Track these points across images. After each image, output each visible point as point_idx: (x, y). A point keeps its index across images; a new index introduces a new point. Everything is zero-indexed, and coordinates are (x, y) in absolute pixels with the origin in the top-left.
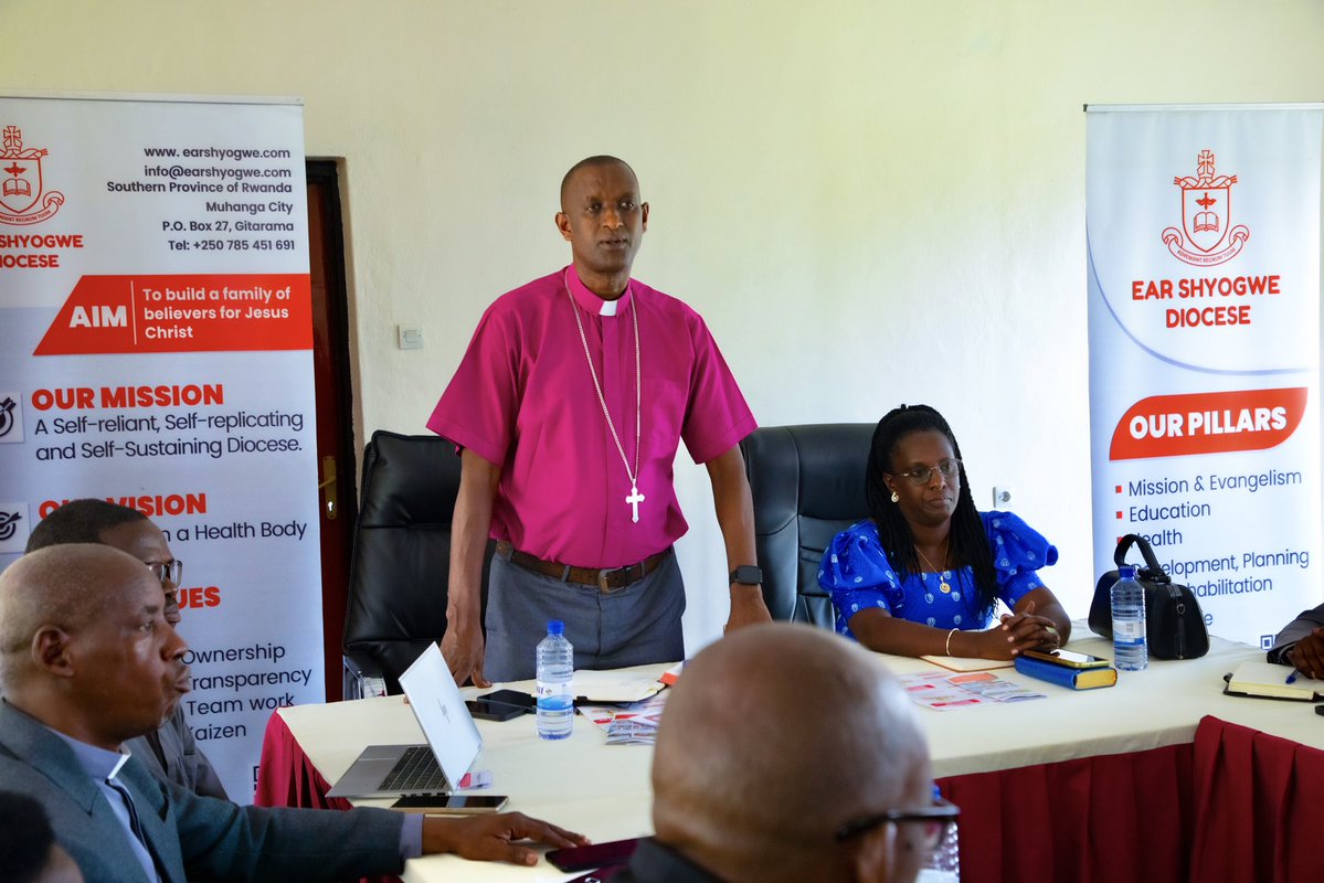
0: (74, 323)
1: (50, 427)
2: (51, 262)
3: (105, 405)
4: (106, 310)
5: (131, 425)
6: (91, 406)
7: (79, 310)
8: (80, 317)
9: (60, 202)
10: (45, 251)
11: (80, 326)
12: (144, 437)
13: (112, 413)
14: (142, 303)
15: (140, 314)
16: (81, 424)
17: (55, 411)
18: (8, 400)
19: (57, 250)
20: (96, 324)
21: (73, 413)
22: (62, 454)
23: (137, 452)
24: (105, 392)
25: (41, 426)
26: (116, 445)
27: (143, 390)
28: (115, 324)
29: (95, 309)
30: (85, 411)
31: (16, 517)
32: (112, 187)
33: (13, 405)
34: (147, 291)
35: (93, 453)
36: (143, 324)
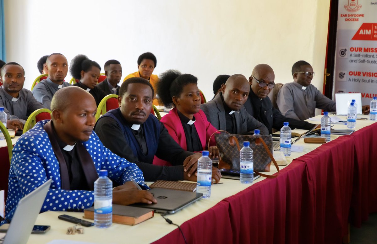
0: (360, 33)
1: (353, 55)
2: (357, 20)
3: (364, 51)
4: (367, 30)
5: (369, 56)
6: (361, 51)
7: (362, 31)
8: (361, 32)
9: (361, 7)
10: (356, 18)
11: (361, 34)
12: (371, 59)
13: (365, 53)
14: (374, 29)
15: (373, 31)
16: (359, 55)
17: (354, 52)
18: (345, 49)
19: (359, 18)
20: (365, 34)
21: (358, 53)
22: (355, 61)
23: (369, 62)
24: (365, 49)
25: (351, 55)
26: (365, 60)
27: (372, 49)
28: (368, 34)
29: (365, 30)
30: (360, 53)
31: (344, 74)
32: (372, 3)
33: (346, 50)
34: (376, 27)
35: (361, 62)
36: (374, 34)
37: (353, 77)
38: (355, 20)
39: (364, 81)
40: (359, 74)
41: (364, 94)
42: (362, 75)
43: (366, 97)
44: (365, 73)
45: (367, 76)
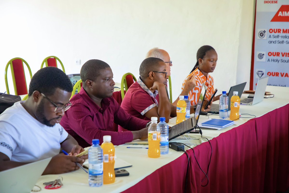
0: (279, 15)
1: (272, 37)
2: (276, 2)
3: (283, 33)
4: (286, 12)
5: (288, 37)
6: (280, 33)
7: (280, 12)
8: (280, 14)
11: (280, 16)
13: (284, 34)
16: (278, 36)
17: (273, 33)
18: (264, 31)
20: (283, 15)
21: (277, 34)
22: (274, 42)
24: (283, 30)
25: (270, 36)
26: (284, 41)
30: (279, 34)
31: (263, 55)
33: (265, 32)
35: (280, 43)
37: (272, 57)
38: (274, 2)
39: (283, 61)
40: (278, 54)
41: (284, 74)
42: (281, 55)
43: (285, 76)
44: (284, 53)
45: (286, 56)
